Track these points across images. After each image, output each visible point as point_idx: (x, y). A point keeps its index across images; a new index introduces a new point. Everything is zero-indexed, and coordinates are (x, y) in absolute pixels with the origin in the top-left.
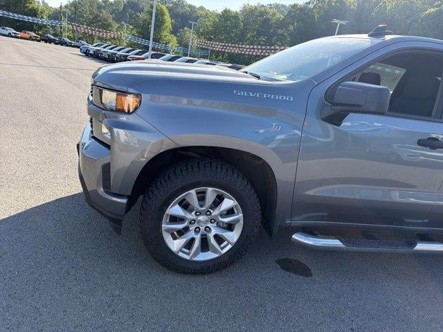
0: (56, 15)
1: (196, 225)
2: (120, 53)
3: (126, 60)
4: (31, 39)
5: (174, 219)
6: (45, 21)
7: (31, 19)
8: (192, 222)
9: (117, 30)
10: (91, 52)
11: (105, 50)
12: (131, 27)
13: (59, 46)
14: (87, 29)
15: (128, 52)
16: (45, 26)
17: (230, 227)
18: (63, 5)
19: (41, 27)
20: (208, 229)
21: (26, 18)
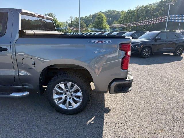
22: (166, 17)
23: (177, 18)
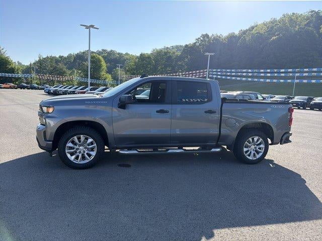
0: (28, 70)
1: (79, 151)
2: (71, 90)
3: (74, 94)
4: (11, 88)
5: (71, 148)
6: (20, 75)
7: (10, 75)
8: (77, 149)
9: (70, 75)
10: (52, 92)
11: (61, 89)
12: (80, 71)
13: (30, 90)
14: (49, 76)
15: (75, 89)
16: (20, 78)
17: (92, 150)
18: (32, 63)
19: (17, 79)
20: (84, 152)
21: (7, 75)
22: (205, 70)
23: (219, 73)
